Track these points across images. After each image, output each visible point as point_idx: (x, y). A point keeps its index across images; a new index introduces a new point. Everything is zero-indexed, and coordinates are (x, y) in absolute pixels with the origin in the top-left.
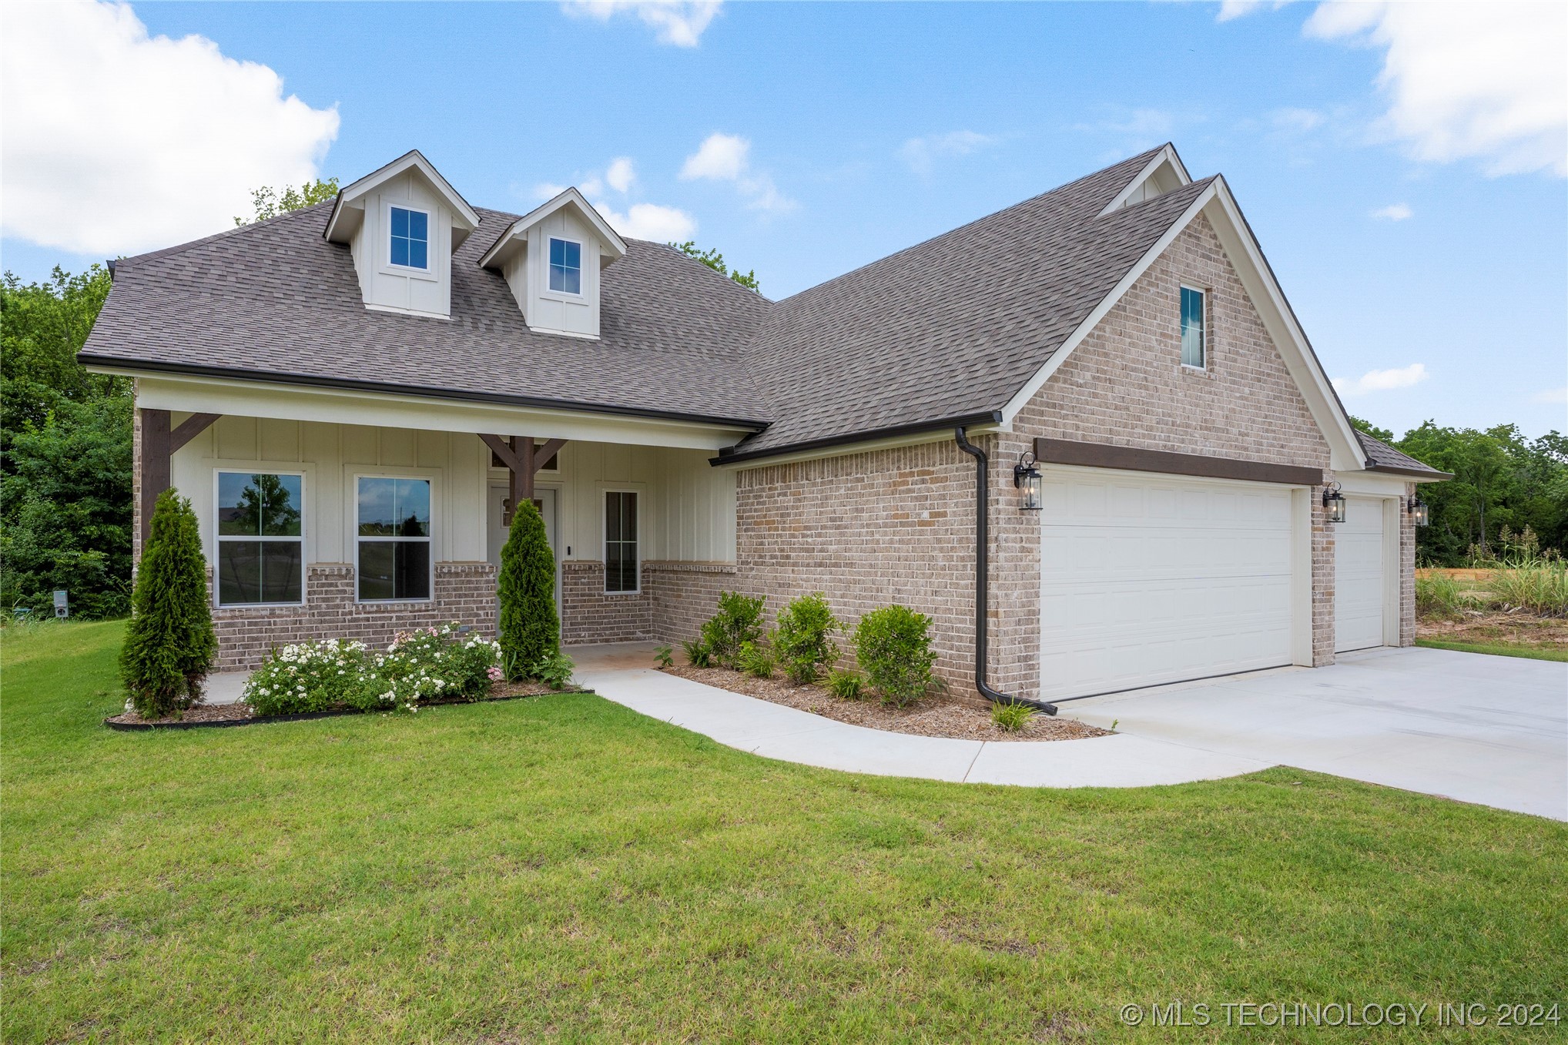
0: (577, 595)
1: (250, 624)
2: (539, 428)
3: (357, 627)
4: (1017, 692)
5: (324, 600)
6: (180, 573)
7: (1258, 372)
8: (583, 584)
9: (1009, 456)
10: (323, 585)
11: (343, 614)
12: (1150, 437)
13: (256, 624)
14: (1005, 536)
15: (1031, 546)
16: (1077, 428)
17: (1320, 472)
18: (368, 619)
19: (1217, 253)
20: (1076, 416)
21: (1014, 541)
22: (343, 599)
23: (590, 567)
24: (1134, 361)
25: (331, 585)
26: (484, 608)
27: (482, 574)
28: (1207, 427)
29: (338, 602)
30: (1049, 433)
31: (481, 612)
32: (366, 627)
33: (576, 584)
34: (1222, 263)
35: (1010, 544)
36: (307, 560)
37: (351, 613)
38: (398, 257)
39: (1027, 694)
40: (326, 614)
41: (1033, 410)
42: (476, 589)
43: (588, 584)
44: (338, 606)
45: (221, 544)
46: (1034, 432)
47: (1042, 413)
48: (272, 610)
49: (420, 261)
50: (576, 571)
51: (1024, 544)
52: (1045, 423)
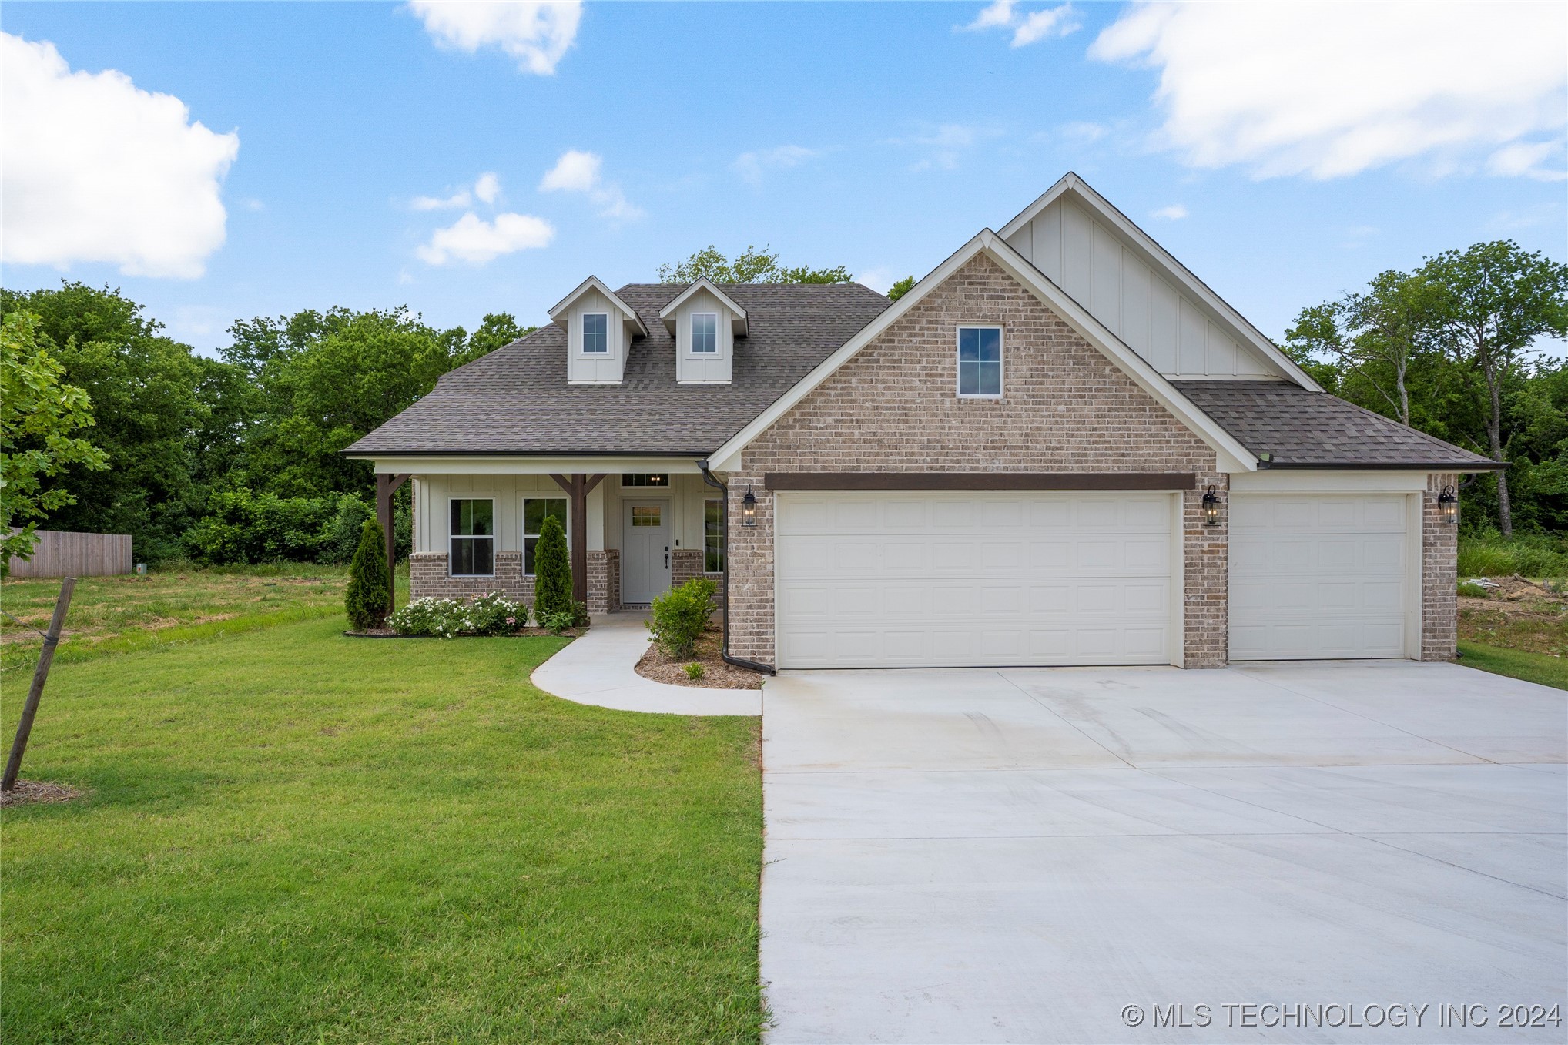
0: (682, 574)
1: (465, 586)
2: (589, 468)
3: (523, 590)
4: (749, 657)
5: (504, 574)
6: (368, 560)
7: (1078, 390)
8: (686, 566)
9: (738, 488)
10: (503, 565)
11: (515, 582)
12: (911, 462)
13: (468, 586)
14: (735, 545)
15: (763, 552)
16: (816, 461)
17: (1193, 476)
18: (528, 586)
19: (1015, 291)
20: (815, 453)
21: (746, 548)
22: (514, 573)
23: (691, 555)
24: (888, 402)
25: (508, 565)
26: (599, 582)
27: (598, 559)
28: (993, 447)
29: (512, 575)
30: (783, 466)
31: (598, 584)
32: (528, 591)
33: (681, 566)
34: (1023, 298)
35: (741, 551)
36: (496, 550)
37: (519, 582)
38: (588, 348)
39: (760, 659)
40: (505, 582)
41: (765, 452)
42: (595, 569)
43: (690, 566)
44: (512, 578)
45: (453, 540)
46: (767, 468)
47: (775, 454)
48: (476, 578)
49: (602, 348)
50: (681, 558)
51: (755, 550)
52: (778, 461)
